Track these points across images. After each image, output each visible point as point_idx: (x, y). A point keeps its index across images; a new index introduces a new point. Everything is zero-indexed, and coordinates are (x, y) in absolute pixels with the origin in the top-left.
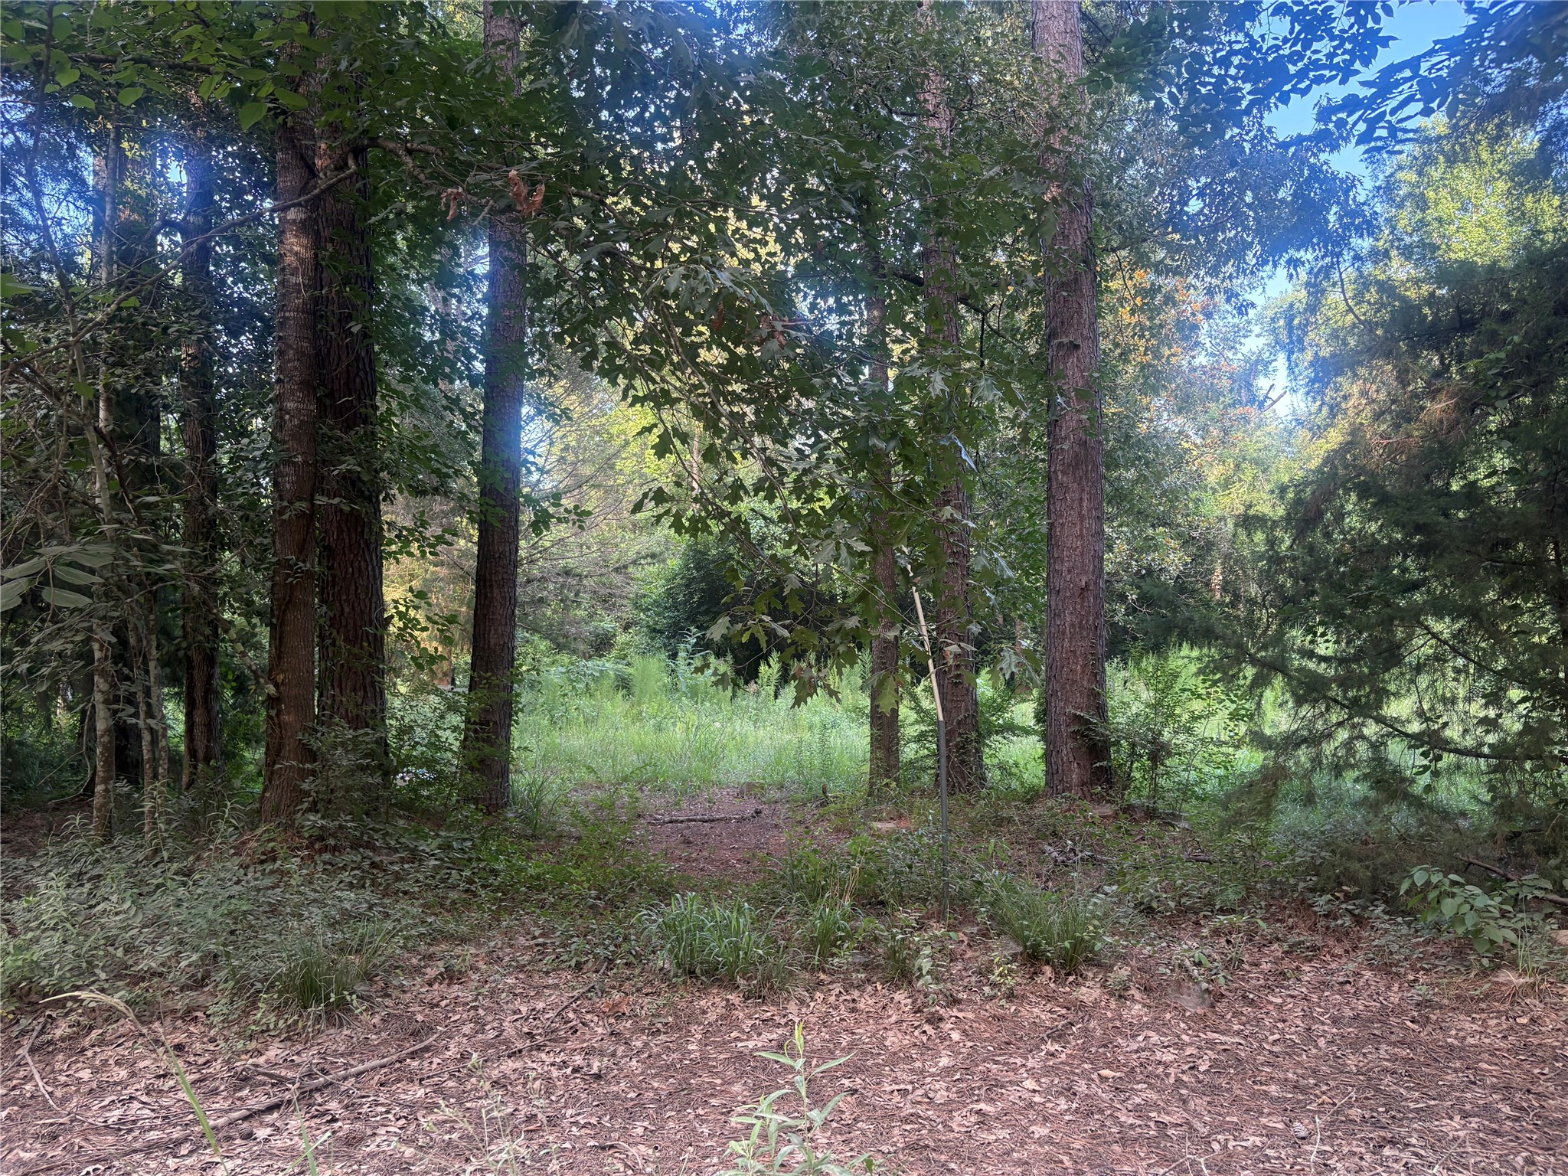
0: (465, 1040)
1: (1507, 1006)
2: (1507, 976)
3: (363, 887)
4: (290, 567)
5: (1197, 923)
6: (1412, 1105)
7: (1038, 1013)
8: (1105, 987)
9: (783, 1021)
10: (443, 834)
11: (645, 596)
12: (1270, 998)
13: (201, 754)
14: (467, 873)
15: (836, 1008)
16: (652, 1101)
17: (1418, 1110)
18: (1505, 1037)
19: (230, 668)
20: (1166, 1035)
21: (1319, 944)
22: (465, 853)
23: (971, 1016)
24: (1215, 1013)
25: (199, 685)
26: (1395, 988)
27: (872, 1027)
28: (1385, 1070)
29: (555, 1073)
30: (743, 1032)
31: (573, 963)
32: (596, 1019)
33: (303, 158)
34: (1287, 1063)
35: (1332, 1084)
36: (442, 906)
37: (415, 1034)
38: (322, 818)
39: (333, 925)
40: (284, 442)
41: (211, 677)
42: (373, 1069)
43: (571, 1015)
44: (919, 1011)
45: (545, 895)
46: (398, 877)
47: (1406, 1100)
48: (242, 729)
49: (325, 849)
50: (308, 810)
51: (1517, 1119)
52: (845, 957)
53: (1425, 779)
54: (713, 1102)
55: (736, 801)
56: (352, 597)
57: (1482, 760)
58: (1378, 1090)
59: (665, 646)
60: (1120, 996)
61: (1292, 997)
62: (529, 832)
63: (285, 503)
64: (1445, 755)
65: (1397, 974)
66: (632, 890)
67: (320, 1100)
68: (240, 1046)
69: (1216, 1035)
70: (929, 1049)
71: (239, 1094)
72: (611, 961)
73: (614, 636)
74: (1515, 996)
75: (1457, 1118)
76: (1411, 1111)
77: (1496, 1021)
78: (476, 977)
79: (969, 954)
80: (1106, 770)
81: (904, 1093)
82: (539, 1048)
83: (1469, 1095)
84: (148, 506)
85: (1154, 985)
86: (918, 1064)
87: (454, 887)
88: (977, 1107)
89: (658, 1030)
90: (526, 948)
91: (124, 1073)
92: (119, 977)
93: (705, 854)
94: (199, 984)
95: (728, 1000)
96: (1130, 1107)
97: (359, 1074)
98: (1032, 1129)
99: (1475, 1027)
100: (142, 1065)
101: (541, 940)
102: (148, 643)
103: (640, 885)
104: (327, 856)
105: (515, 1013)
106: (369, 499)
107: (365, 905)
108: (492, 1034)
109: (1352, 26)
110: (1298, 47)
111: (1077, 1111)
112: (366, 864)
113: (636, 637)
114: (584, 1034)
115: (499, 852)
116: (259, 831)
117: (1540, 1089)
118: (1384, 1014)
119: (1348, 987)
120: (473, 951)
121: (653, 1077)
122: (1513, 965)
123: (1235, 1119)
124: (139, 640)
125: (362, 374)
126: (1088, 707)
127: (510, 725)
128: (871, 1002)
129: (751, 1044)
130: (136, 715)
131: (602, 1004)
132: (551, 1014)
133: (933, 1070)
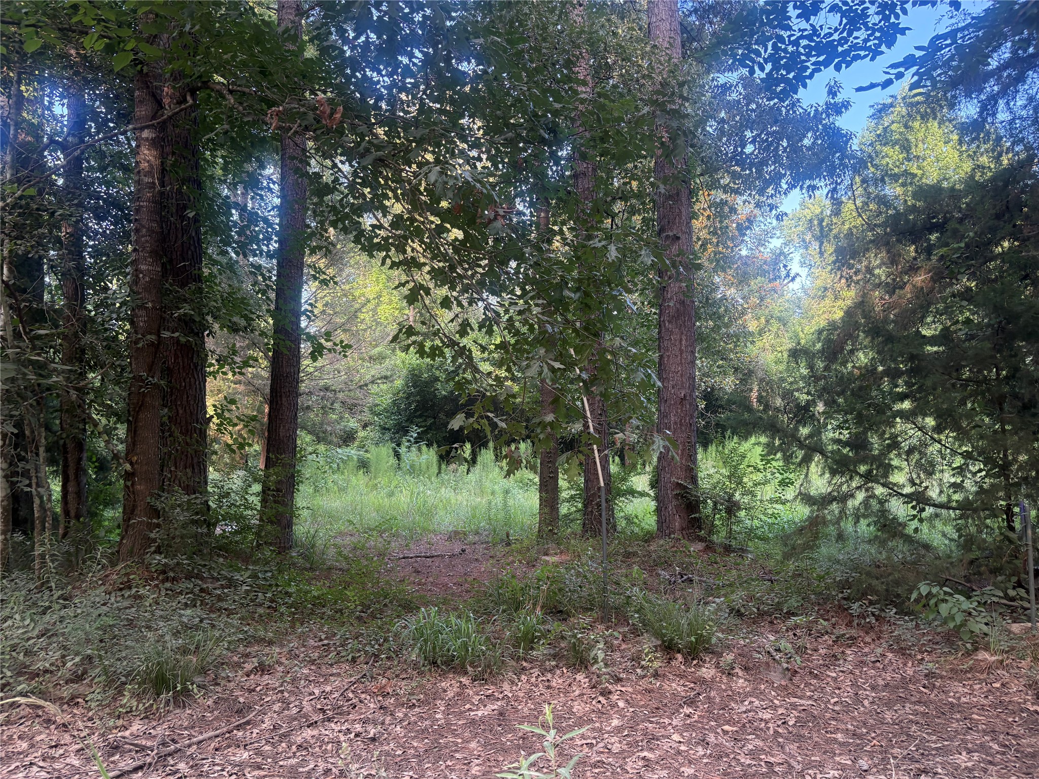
0: (275, 715)
1: (985, 675)
2: (983, 655)
3: (195, 606)
4: (143, 381)
5: (771, 622)
6: (933, 745)
7: (676, 686)
8: (718, 668)
9: (501, 696)
10: (251, 567)
11: (377, 405)
12: (828, 673)
13: (72, 514)
14: (269, 595)
15: (537, 686)
16: (414, 756)
17: (937, 749)
18: (986, 697)
19: (94, 454)
20: (764, 701)
21: (856, 636)
22: (267, 581)
23: (630, 690)
24: (793, 684)
25: (72, 465)
26: (910, 664)
27: (562, 699)
28: (911, 721)
29: (342, 738)
30: (473, 704)
31: (350, 658)
32: (368, 697)
33: (154, 95)
34: (846, 718)
35: (878, 732)
36: (253, 619)
37: (239, 712)
38: (165, 557)
39: (176, 634)
40: (139, 293)
41: (80, 459)
42: (210, 738)
43: (351, 695)
44: (594, 687)
45: (324, 610)
46: (220, 599)
47: (928, 741)
48: (102, 496)
49: (167, 579)
50: (155, 552)
51: (1004, 753)
52: (540, 651)
53: (915, 524)
54: (458, 755)
55: (447, 543)
56: (184, 403)
57: (951, 511)
58: (908, 735)
59: (391, 439)
60: (729, 674)
61: (842, 672)
62: (308, 566)
63: (140, 336)
64: (927, 508)
65: (910, 655)
66: (385, 605)
67: (172, 762)
68: (111, 723)
69: (796, 700)
70: (603, 713)
71: (112, 759)
72: (376, 656)
73: (357, 432)
74: (989, 668)
75: (964, 753)
76: (933, 749)
77: (979, 686)
78: (281, 669)
79: (624, 646)
80: (698, 520)
81: (590, 745)
82: (329, 720)
83: (969, 737)
84: (39, 337)
85: (751, 665)
86: (597, 725)
87: (261, 605)
88: (643, 754)
89: (414, 705)
90: (315, 647)
91: (24, 745)
92: (20, 674)
93: (431, 579)
94: (78, 678)
95: (461, 682)
96: (746, 752)
97: (200, 742)
98: (682, 769)
99: (966, 690)
100: (38, 738)
101: (326, 642)
102: (39, 434)
103: (391, 602)
104: (168, 585)
105: (310, 694)
106: (197, 334)
107: (198, 619)
108: (295, 710)
109: (880, 22)
110: (845, 34)
111: (710, 755)
112: (197, 590)
113: (371, 433)
114: (361, 708)
115: (290, 580)
116: (118, 568)
117: (1015, 732)
118: (905, 682)
119: (878, 664)
120: (278, 650)
121: (413, 738)
122: (987, 648)
123: (818, 758)
124: (32, 432)
125: (192, 248)
126: (686, 478)
127: (293, 492)
128: (560, 681)
129: (480, 713)
130: (30, 485)
131: (372, 686)
132: (336, 695)
133: (608, 729)
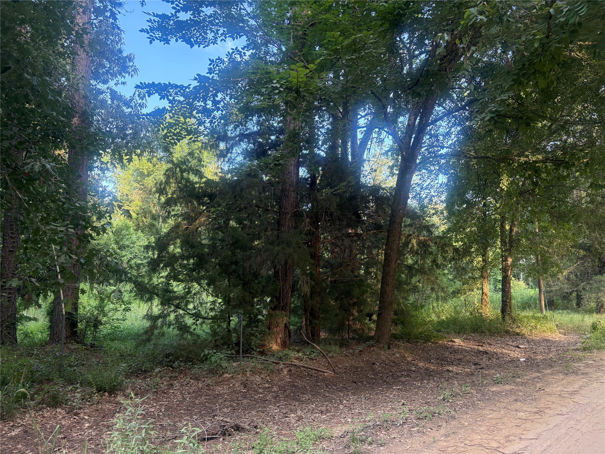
1: (227, 382)
2: (226, 375)
8: (124, 396)
9: (19, 425)
12: (170, 391)
15: (37, 418)
18: (228, 390)
20: (149, 405)
21: (177, 376)
23: (88, 411)
24: (158, 397)
26: (200, 383)
27: (54, 421)
28: (205, 402)
34: (182, 405)
35: (195, 407)
44: (69, 413)
53: (194, 327)
57: (209, 320)
61: (176, 390)
64: (199, 319)
65: (199, 380)
69: (161, 402)
70: (79, 423)
77: (225, 386)
80: (76, 332)
85: (139, 393)
86: (79, 427)
99: (221, 389)
119: (188, 385)
122: (227, 372)
128: (48, 414)
129: (13, 434)
133: (85, 428)
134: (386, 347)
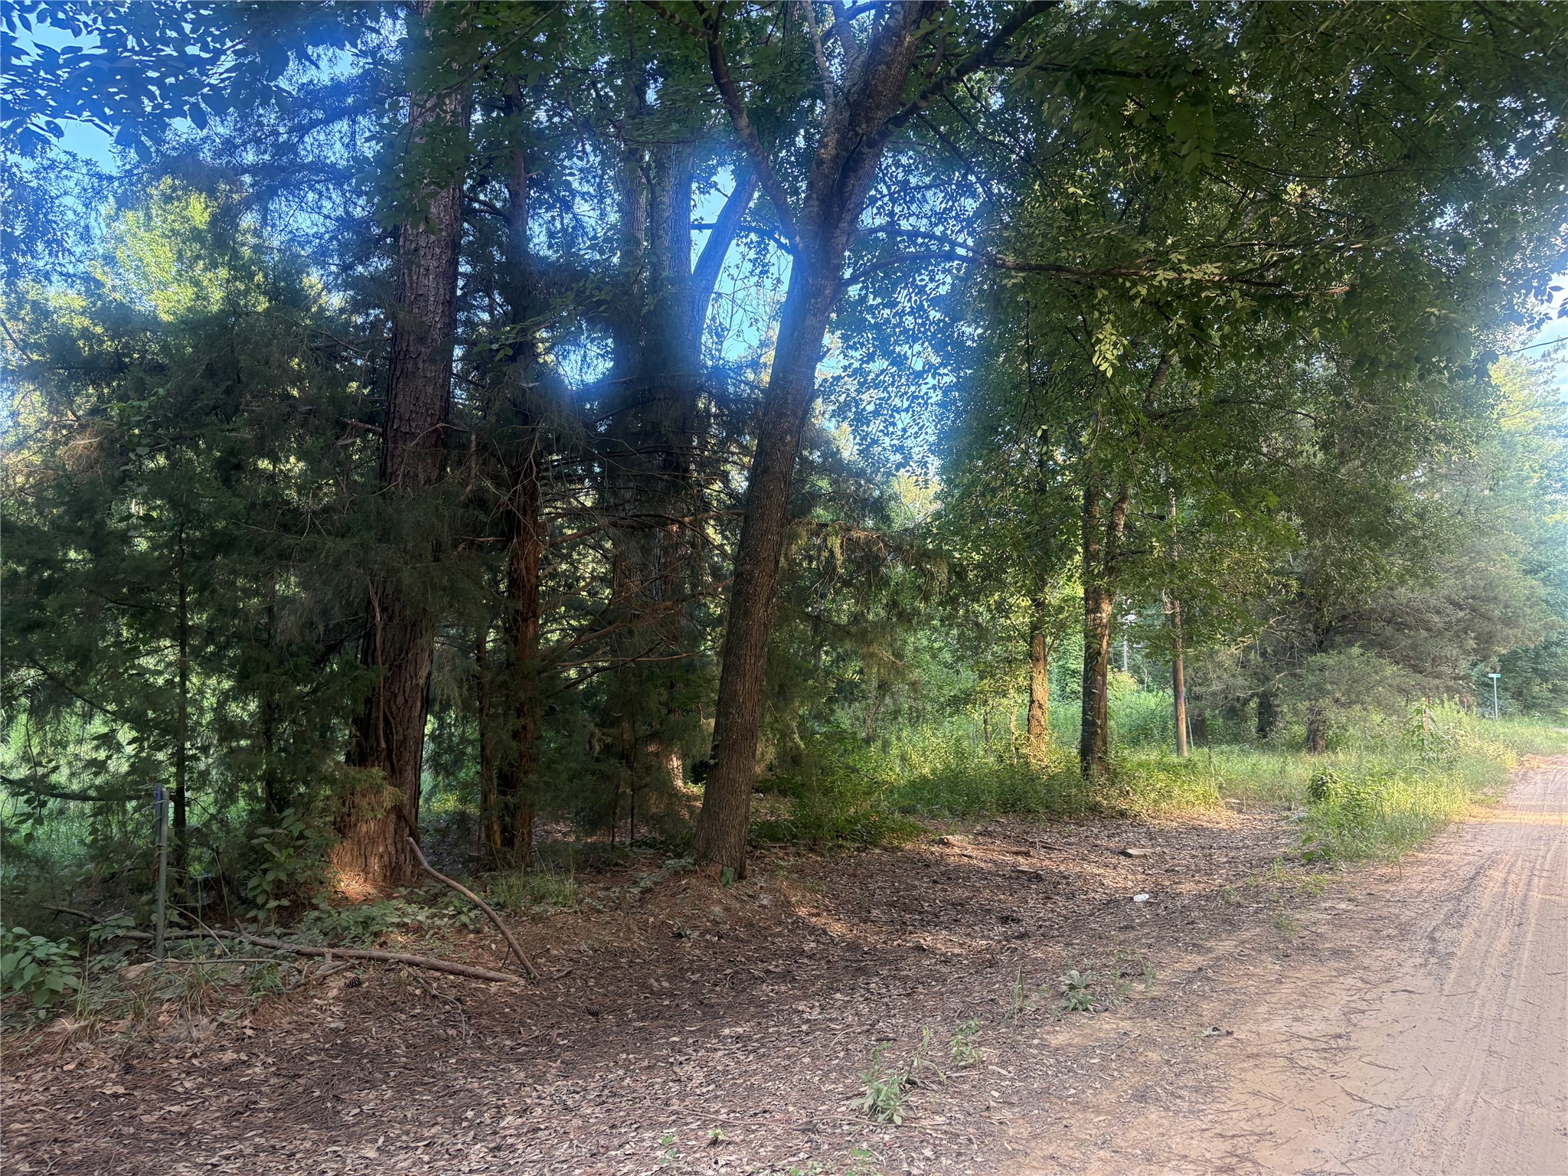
1: (56, 1055)
2: (62, 1024)
18: (47, 1089)
53: (25, 828)
57: (87, 804)
64: (50, 800)
74: (67, 1043)
77: (41, 1075)
99: (17, 1086)
117: (69, 1135)
122: (70, 1009)
134: (730, 873)
